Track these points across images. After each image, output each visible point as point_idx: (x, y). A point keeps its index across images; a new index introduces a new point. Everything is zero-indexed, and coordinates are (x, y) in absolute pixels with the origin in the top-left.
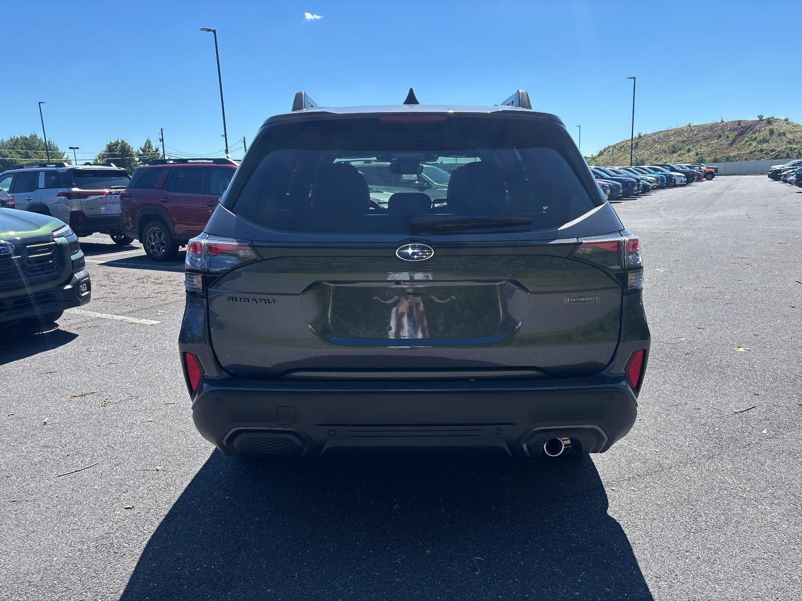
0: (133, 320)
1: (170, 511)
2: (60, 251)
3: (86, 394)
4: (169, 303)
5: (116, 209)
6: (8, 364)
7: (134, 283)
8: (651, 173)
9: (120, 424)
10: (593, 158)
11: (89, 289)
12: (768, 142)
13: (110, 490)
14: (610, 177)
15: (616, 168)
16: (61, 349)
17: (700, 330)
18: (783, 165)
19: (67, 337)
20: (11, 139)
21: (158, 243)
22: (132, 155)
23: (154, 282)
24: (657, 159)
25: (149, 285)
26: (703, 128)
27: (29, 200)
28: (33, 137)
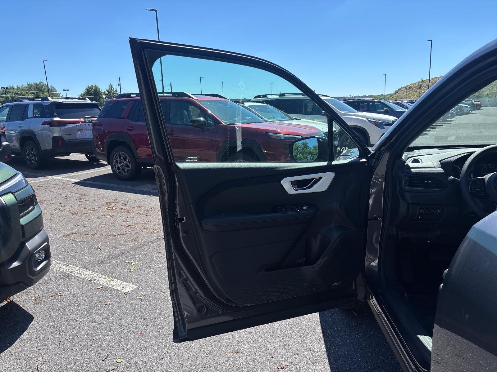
0: (103, 280)
5: (89, 134)
7: (104, 210)
20: (28, 84)
21: (123, 165)
22: (101, 95)
23: (122, 209)
27: (20, 127)
28: (42, 83)
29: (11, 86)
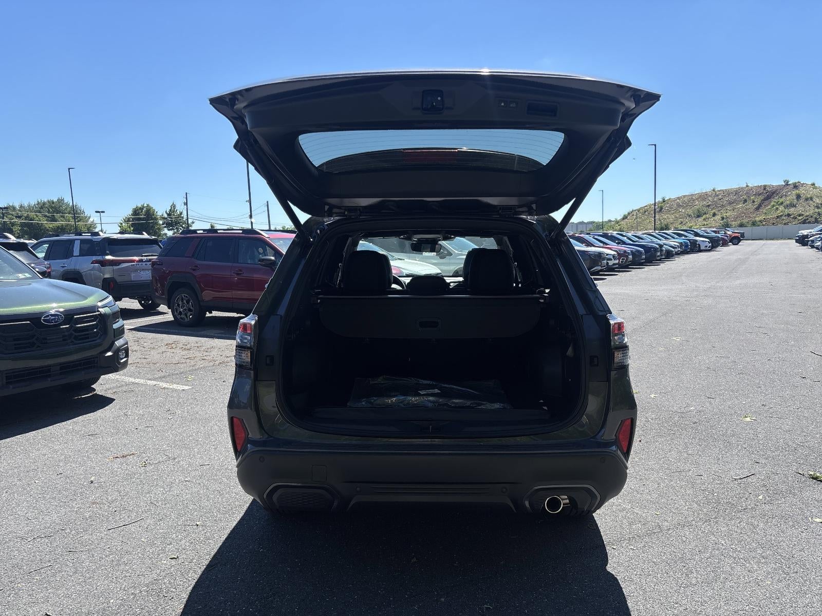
0: (164, 385)
1: (210, 561)
2: (104, 321)
3: (127, 455)
4: (198, 368)
5: (146, 275)
6: (52, 427)
7: (164, 349)
8: (674, 238)
9: (161, 483)
10: (617, 222)
11: (127, 356)
12: (795, 206)
13: (155, 542)
14: (632, 243)
15: (639, 233)
16: (99, 413)
17: (709, 399)
18: (811, 230)
19: (104, 401)
20: (38, 202)
21: (185, 310)
22: (156, 219)
23: (182, 348)
24: (682, 223)
25: (178, 351)
26: (727, 193)
27: (63, 267)
28: (61, 201)
29: (11, 204)
